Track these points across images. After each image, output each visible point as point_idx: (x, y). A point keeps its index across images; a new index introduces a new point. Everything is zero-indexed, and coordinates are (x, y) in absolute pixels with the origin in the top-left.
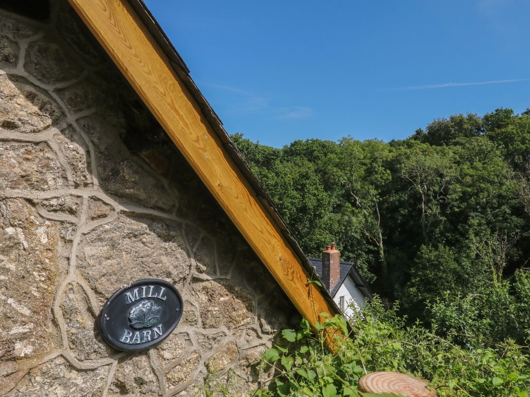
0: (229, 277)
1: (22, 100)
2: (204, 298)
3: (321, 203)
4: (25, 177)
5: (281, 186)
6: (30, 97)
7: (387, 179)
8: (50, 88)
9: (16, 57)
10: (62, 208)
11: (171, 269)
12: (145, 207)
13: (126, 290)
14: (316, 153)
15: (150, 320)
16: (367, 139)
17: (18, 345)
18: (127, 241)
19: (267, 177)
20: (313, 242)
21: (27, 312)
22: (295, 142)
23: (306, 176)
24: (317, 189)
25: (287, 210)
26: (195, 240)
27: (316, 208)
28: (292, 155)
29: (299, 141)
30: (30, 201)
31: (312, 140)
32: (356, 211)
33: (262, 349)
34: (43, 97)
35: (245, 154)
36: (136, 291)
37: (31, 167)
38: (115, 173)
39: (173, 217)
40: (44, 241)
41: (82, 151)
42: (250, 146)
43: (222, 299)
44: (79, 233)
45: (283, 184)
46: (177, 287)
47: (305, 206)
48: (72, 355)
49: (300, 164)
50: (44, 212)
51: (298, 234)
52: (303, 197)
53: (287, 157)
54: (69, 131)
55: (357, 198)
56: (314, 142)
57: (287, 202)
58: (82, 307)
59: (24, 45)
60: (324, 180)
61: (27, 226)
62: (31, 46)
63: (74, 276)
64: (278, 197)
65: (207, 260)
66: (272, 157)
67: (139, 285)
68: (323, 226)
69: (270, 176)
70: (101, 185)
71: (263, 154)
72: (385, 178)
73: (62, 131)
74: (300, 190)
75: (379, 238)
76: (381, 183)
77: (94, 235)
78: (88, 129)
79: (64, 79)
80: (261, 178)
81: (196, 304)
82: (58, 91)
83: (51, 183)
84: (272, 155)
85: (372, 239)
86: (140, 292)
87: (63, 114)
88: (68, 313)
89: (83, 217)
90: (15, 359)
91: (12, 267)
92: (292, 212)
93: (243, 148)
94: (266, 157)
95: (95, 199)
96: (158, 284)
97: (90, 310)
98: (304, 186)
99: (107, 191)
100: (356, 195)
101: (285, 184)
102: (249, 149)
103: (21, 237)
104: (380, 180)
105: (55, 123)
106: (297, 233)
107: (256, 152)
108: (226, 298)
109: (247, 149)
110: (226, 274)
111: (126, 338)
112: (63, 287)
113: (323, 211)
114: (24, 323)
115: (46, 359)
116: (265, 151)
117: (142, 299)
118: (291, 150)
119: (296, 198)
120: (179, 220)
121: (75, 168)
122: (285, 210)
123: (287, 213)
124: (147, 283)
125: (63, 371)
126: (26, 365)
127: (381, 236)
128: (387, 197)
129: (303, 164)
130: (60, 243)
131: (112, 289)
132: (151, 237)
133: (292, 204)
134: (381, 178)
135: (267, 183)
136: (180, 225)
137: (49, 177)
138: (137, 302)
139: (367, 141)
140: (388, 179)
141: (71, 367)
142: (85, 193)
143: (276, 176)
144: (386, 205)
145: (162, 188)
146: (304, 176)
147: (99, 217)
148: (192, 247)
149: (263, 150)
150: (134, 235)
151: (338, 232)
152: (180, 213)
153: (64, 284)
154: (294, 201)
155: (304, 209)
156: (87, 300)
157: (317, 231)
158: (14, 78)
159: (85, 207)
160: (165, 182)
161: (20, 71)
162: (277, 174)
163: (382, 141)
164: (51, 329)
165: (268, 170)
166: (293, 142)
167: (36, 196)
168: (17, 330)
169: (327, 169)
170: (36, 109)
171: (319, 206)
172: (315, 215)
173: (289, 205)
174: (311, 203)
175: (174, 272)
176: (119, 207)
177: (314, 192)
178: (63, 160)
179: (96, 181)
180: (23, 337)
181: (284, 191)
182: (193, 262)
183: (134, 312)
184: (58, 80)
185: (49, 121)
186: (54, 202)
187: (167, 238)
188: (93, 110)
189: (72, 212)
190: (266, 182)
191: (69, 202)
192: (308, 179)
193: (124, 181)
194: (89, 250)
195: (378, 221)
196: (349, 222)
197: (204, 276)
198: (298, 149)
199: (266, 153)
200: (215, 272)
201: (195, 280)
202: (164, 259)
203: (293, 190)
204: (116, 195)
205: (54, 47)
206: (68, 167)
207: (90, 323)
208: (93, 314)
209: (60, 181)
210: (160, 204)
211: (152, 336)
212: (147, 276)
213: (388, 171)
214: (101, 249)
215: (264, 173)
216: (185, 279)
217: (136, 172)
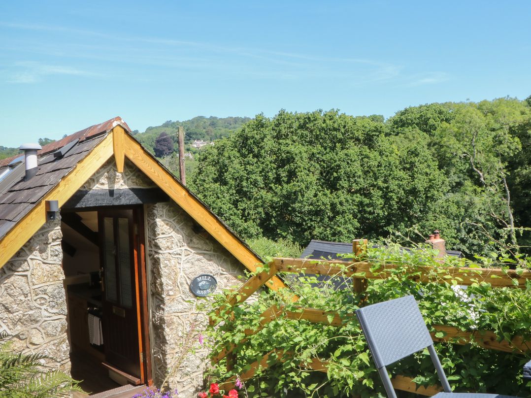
0: (235, 273)
1: (165, 226)
2: (225, 280)
3: (433, 183)
4: (168, 247)
5: (385, 167)
6: (167, 224)
7: (516, 149)
8: (171, 220)
9: (163, 215)
10: (177, 254)
11: (212, 271)
12: (202, 250)
13: (197, 277)
14: (431, 122)
15: (206, 287)
16: (498, 98)
17: (170, 292)
18: (197, 262)
19: (368, 157)
20: (426, 229)
21: (171, 283)
22: (406, 110)
23: (414, 153)
24: (429, 166)
25: (394, 194)
26: (221, 260)
27: (427, 190)
28: (402, 126)
29: (410, 108)
30: (169, 253)
31: (426, 106)
32: (479, 189)
33: (253, 301)
34: (170, 224)
35: (342, 133)
36: (200, 278)
37: (169, 244)
38: (191, 241)
39: (212, 252)
40: (174, 264)
41: (181, 236)
42: (348, 123)
43: (233, 281)
44: (182, 261)
45: (387, 164)
46: (214, 277)
47: (415, 189)
48: (183, 296)
49: (411, 137)
50: (173, 256)
51: (407, 221)
52: (413, 177)
53: (397, 128)
54: (177, 232)
55: (481, 174)
56: (428, 107)
57: (393, 185)
58: (185, 282)
59: (165, 211)
60: (439, 156)
61: (169, 260)
62: (166, 210)
63: (182, 274)
64: (382, 179)
65: (225, 267)
66: (374, 133)
67: (201, 276)
68: (438, 210)
69: (371, 155)
70: (187, 245)
71: (364, 131)
72: (513, 148)
73: (176, 232)
74: (409, 169)
75: (510, 219)
76: (508, 154)
77: (186, 261)
78: (182, 229)
79: (175, 217)
80: (362, 159)
81: (222, 282)
82: (174, 220)
83: (174, 247)
84: (374, 131)
85: (501, 222)
86: (202, 278)
87: (175, 227)
88: (182, 284)
89: (183, 255)
90: (170, 295)
91: (167, 271)
92: (399, 195)
93: (339, 126)
94: (368, 135)
95: (186, 250)
96: (208, 276)
97: (187, 283)
98: (412, 164)
99: (189, 247)
100: (481, 171)
101: (390, 165)
102: (347, 127)
103: (168, 263)
104: (507, 150)
105: (174, 230)
106: (407, 219)
107: (354, 130)
108: (235, 281)
109: (344, 127)
110: (234, 272)
111: (198, 292)
112: (179, 277)
113: (436, 193)
114: (171, 286)
115: (177, 296)
116: (365, 127)
117: (202, 280)
118: (401, 120)
119: (404, 178)
120: (214, 253)
121: (180, 242)
122: (391, 194)
123: (394, 197)
124: (204, 275)
125: (182, 301)
126: (172, 297)
127: (512, 217)
128: (519, 169)
129: (414, 137)
130: (178, 264)
131: (193, 277)
132: (204, 260)
133: (399, 186)
134: (508, 147)
135: (369, 164)
136: (214, 255)
137: (173, 246)
138: (201, 281)
139: (497, 100)
140: (518, 149)
141: (183, 300)
142: (183, 248)
143: (380, 155)
144: (518, 180)
145: (207, 243)
146: (413, 153)
147: (187, 255)
148: (220, 263)
149: (363, 126)
150: (199, 260)
151: (457, 216)
152: (214, 251)
153: (180, 276)
154: (401, 183)
155: (414, 192)
156: (186, 280)
157: (430, 215)
158: (163, 220)
159: (183, 252)
160: (208, 241)
161: (164, 218)
162: (381, 154)
163: (516, 98)
164: (177, 288)
165: (370, 149)
166: (403, 109)
167: (171, 251)
168: (169, 288)
169: (442, 142)
170: (169, 227)
171: (431, 187)
172: (427, 197)
173: (396, 187)
174: (421, 184)
175: (213, 272)
176: (193, 252)
177: (424, 171)
178: (177, 240)
179: (186, 245)
180: (171, 290)
181: (389, 172)
182: (220, 268)
183: (200, 284)
184: (173, 217)
185: (172, 230)
186: (175, 252)
187: (210, 260)
188: (183, 223)
189: (180, 255)
190: (367, 164)
191: (179, 252)
192: (417, 155)
193: (194, 243)
194: (186, 266)
195: (507, 200)
196: (471, 204)
197: (225, 273)
198: (410, 117)
199: (367, 130)
200: (229, 271)
201: (222, 274)
202: (209, 267)
203: (400, 170)
204: (192, 248)
205: (172, 208)
206: (178, 242)
207: (187, 287)
208: (188, 285)
209: (176, 246)
210: (207, 249)
211: (207, 292)
212: (204, 273)
213: (517, 139)
214: (189, 265)
215: (364, 153)
216: (217, 274)
217: (198, 240)
